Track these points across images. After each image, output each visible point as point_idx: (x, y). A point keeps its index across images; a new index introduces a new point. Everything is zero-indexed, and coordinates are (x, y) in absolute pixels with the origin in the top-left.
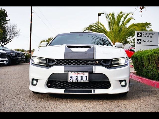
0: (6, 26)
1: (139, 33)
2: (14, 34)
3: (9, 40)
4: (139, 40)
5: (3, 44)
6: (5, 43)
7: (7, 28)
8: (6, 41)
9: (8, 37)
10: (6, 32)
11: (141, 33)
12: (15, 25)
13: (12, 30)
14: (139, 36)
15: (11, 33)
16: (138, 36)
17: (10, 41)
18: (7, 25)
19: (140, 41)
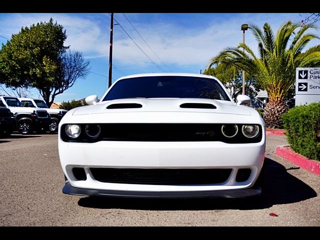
0: (62, 57)
1: (303, 72)
2: (77, 72)
3: (68, 84)
4: (303, 85)
5: (58, 91)
6: (61, 90)
7: (63, 60)
8: (63, 86)
9: (66, 78)
10: (62, 68)
11: (306, 72)
12: (79, 55)
13: (73, 64)
14: (303, 77)
15: (72, 69)
16: (300, 77)
17: (70, 85)
18: (63, 55)
19: (305, 87)
